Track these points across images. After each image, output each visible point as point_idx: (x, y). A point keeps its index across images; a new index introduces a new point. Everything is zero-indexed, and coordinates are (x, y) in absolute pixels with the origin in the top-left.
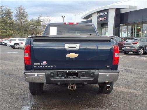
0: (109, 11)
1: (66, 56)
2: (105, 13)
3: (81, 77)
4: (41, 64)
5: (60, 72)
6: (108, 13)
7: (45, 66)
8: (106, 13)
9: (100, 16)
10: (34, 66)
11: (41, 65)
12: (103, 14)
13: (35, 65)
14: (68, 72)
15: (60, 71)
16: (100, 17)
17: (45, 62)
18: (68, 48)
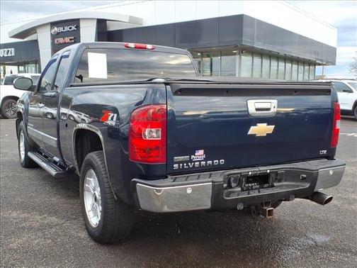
0: (82, 24)
1: (249, 133)
2: (71, 28)
3: (275, 184)
4: (192, 156)
5: (235, 176)
6: (78, 27)
7: (200, 161)
8: (73, 28)
9: (58, 33)
10: (175, 165)
11: (191, 161)
12: (67, 29)
13: (176, 163)
14: (250, 173)
15: (235, 174)
16: (58, 35)
17: (201, 152)
18: (255, 111)
